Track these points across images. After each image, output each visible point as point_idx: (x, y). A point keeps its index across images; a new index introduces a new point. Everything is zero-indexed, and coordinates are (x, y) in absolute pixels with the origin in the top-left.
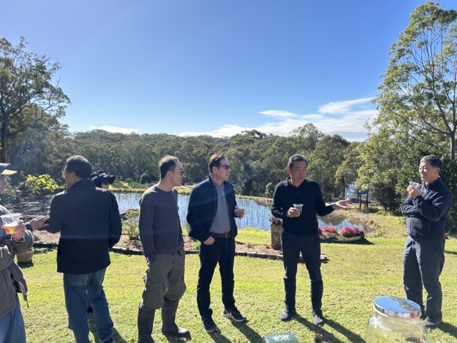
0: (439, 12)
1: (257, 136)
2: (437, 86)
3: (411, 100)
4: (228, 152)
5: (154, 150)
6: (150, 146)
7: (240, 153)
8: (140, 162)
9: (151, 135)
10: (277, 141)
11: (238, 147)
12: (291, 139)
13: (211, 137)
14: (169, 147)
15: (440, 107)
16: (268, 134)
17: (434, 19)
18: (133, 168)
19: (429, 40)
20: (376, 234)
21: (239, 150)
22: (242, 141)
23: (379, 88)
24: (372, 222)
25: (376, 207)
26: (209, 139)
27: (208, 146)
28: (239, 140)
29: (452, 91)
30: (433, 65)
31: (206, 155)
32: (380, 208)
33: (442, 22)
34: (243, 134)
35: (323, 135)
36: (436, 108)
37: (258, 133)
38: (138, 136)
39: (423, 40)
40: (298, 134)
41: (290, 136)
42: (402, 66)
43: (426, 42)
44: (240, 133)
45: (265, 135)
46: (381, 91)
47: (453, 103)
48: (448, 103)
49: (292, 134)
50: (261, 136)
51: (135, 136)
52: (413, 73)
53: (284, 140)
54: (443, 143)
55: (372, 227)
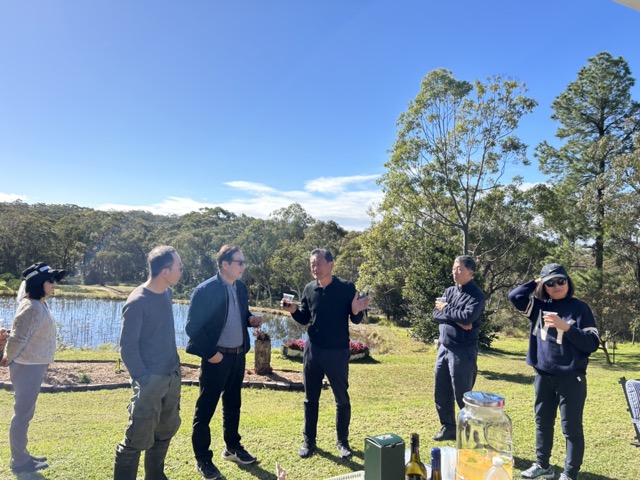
0: (451, 82)
1: (221, 215)
2: (450, 169)
3: (421, 185)
4: (179, 237)
5: (56, 230)
6: (48, 223)
7: (196, 238)
8: (29, 248)
9: (50, 207)
10: (251, 225)
11: (193, 231)
12: (271, 223)
13: (150, 214)
14: (81, 226)
15: (452, 194)
16: (238, 215)
17: (446, 90)
18: (15, 257)
19: (442, 113)
20: (381, 350)
21: (195, 235)
22: (200, 221)
23: (386, 166)
24: (375, 335)
25: (376, 316)
26: (148, 217)
27: (146, 227)
28: (195, 220)
29: (465, 176)
30: (446, 144)
31: (142, 241)
32: (381, 317)
33: (454, 95)
34: (201, 212)
35: (314, 221)
36: (448, 195)
37: (224, 213)
38: (26, 205)
39: (435, 114)
40: (280, 217)
41: (270, 218)
42: (411, 142)
43: (438, 116)
44: (197, 210)
45: (234, 216)
46: (387, 170)
47: (466, 190)
48: (461, 190)
49: (272, 216)
50: (229, 217)
51: (21, 207)
52: (423, 151)
53: (262, 223)
54: (455, 237)
55: (375, 341)
